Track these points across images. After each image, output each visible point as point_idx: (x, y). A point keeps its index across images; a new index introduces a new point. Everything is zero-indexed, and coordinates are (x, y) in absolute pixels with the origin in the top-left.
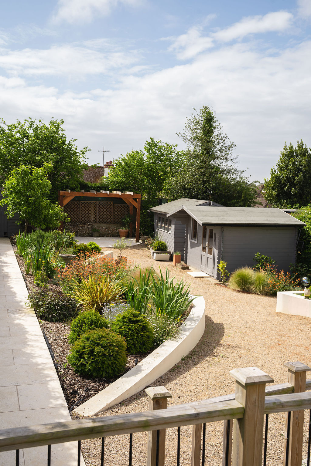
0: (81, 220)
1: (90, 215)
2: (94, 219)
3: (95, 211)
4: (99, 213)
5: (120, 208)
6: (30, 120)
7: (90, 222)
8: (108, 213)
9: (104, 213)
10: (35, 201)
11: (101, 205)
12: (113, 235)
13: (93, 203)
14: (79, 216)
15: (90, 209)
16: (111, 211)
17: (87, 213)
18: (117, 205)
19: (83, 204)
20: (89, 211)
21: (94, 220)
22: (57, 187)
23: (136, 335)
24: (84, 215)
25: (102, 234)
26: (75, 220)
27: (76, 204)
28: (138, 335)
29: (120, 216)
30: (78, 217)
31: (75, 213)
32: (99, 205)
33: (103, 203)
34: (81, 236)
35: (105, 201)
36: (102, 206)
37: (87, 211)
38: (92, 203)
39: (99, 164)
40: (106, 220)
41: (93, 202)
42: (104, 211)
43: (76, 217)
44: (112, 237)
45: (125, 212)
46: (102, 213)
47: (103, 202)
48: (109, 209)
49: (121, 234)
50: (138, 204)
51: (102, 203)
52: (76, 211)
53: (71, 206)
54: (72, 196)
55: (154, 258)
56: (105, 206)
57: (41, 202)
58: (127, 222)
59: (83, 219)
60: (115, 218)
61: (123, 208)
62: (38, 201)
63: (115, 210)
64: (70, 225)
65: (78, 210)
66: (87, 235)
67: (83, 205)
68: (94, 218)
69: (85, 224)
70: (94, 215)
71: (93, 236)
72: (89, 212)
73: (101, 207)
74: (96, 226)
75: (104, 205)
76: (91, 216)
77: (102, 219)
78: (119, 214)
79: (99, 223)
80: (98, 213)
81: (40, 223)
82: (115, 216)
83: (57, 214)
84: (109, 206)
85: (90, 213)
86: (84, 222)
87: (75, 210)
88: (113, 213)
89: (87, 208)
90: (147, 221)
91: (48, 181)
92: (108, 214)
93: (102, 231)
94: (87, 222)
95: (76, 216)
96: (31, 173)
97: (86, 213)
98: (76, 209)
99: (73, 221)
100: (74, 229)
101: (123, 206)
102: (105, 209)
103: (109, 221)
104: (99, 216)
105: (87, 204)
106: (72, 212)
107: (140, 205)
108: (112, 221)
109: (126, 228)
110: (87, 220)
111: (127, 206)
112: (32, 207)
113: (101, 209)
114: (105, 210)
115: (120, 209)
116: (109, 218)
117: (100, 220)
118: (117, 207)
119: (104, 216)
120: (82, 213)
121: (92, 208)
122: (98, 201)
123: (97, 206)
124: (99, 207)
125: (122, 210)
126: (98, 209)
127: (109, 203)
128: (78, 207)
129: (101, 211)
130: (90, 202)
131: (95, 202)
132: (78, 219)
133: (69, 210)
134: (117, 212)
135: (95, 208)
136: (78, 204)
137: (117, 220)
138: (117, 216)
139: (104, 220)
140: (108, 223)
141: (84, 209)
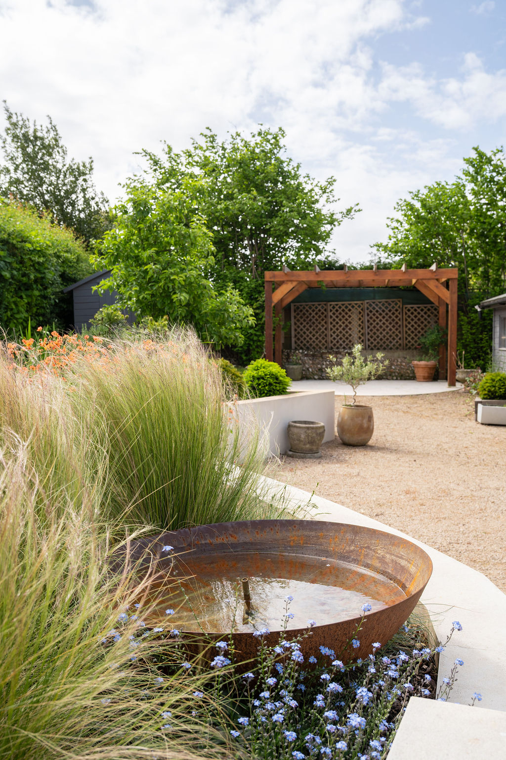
0: (331, 345)
1: (350, 332)
2: (360, 341)
3: (362, 322)
4: (371, 327)
5: (419, 313)
6: (209, 133)
7: (350, 348)
8: (390, 327)
9: (381, 327)
11: (374, 308)
12: (402, 375)
13: (356, 306)
14: (326, 335)
15: (350, 320)
16: (397, 323)
17: (344, 329)
18: (412, 308)
19: (334, 307)
20: (347, 323)
24: (337, 332)
26: (317, 345)
27: (320, 310)
29: (419, 332)
30: (323, 338)
31: (317, 329)
32: (371, 308)
33: (380, 305)
35: (384, 300)
36: (377, 311)
37: (344, 323)
38: (353, 307)
40: (387, 342)
41: (356, 302)
42: (381, 324)
43: (320, 338)
44: (401, 379)
45: (429, 322)
46: (378, 327)
48: (393, 317)
49: (419, 373)
50: (451, 294)
51: (377, 305)
52: (320, 326)
53: (308, 314)
54: (291, 281)
55: (479, 420)
56: (384, 311)
58: (433, 344)
59: (335, 342)
60: (406, 339)
61: (425, 313)
63: (406, 320)
64: (306, 355)
65: (323, 323)
67: (334, 311)
68: (360, 338)
69: (338, 353)
70: (360, 331)
72: (347, 326)
73: (374, 315)
75: (380, 308)
76: (353, 335)
77: (378, 340)
78: (416, 329)
79: (372, 349)
80: (368, 327)
82: (406, 332)
84: (393, 310)
85: (350, 329)
86: (338, 348)
87: (316, 323)
88: (401, 326)
89: (343, 317)
90: (482, 339)
92: (391, 330)
94: (344, 348)
95: (320, 336)
97: (341, 329)
98: (320, 320)
99: (314, 348)
100: (313, 364)
101: (425, 310)
102: (384, 317)
103: (394, 345)
104: (371, 333)
105: (343, 307)
106: (311, 326)
108: (400, 345)
109: (429, 359)
110: (344, 345)
111: (435, 309)
113: (374, 318)
114: (384, 320)
115: (419, 316)
116: (394, 339)
117: (372, 343)
118: (412, 313)
119: (381, 333)
120: (331, 329)
121: (355, 317)
122: (367, 301)
123: (366, 311)
124: (370, 313)
125: (422, 319)
126: (367, 318)
127: (393, 304)
128: (323, 316)
129: (374, 324)
130: (350, 304)
131: (361, 302)
132: (323, 341)
133: (305, 323)
134: (413, 323)
135: (360, 316)
136: (323, 310)
137: (413, 342)
138: (413, 332)
139: (381, 343)
140: (391, 349)
141: (337, 320)
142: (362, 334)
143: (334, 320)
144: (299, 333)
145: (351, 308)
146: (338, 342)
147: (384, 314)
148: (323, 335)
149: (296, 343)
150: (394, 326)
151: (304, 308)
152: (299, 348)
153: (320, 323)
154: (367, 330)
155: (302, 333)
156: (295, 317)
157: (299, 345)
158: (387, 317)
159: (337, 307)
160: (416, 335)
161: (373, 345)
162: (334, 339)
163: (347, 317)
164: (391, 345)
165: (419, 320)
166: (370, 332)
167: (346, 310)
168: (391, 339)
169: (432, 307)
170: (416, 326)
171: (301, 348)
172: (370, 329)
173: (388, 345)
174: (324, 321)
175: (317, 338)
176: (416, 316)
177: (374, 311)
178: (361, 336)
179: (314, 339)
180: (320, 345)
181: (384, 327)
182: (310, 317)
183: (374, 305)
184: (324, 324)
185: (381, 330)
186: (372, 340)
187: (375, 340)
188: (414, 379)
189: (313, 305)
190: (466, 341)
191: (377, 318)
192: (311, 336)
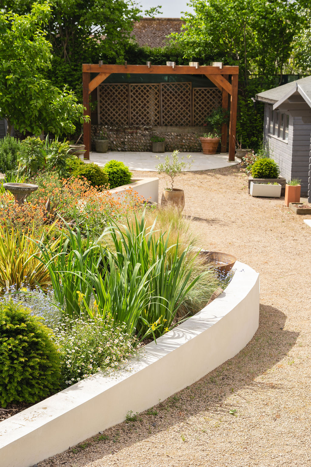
0: (132, 121)
1: (148, 110)
2: (156, 118)
3: (158, 102)
4: (166, 106)
5: (205, 95)
7: (148, 124)
8: (182, 106)
9: (174, 106)
10: (18, 81)
11: (168, 90)
12: (191, 148)
13: (153, 88)
14: (127, 112)
15: (148, 99)
16: (187, 103)
17: (142, 107)
18: (200, 90)
20: (145, 102)
21: (156, 121)
22: (83, 57)
23: (8, 363)
24: (137, 110)
25: (170, 147)
26: (120, 121)
27: (122, 90)
28: (12, 363)
29: (205, 111)
30: (125, 115)
31: (119, 107)
32: (165, 90)
33: (173, 87)
34: (132, 151)
35: (176, 83)
36: (171, 92)
37: (142, 102)
38: (150, 88)
39: (160, 7)
40: (179, 119)
41: (152, 84)
42: (174, 103)
43: (122, 115)
44: (190, 151)
45: (214, 103)
46: (171, 106)
47: (173, 85)
48: (184, 97)
49: (206, 147)
50: (233, 87)
51: (171, 87)
52: (122, 104)
53: (111, 93)
54: (105, 73)
55: (251, 193)
56: (176, 92)
57: (30, 83)
58: (217, 123)
59: (135, 118)
60: (195, 116)
61: (211, 95)
62: (24, 82)
63: (195, 100)
64: (111, 130)
65: (125, 101)
66: (142, 149)
67: (134, 91)
68: (156, 115)
69: (138, 128)
70: (156, 110)
71: (153, 150)
72: (145, 105)
73: (168, 95)
74: (158, 131)
75: (173, 90)
76: (150, 113)
77: (171, 117)
78: (203, 108)
79: (166, 125)
80: (163, 106)
81: (30, 126)
82: (195, 111)
83: (64, 107)
84: (184, 92)
85: (148, 107)
86: (137, 124)
87: (119, 101)
88: (191, 106)
89: (142, 96)
90: (256, 120)
91: (46, 42)
92: (182, 109)
93: (170, 141)
94: (143, 124)
95: (122, 113)
96: (10, 26)
97: (140, 107)
98: (122, 98)
99: (117, 123)
100: (117, 137)
101: (211, 92)
102: (176, 98)
103: (184, 122)
104: (166, 112)
105: (142, 88)
106: (114, 104)
107: (236, 88)
108: (189, 122)
109: (214, 135)
110: (143, 121)
111: (219, 92)
112: (13, 93)
113: (168, 98)
114: (176, 100)
115: (206, 97)
116: (184, 117)
117: (166, 120)
118: (200, 95)
119: (174, 111)
120: (132, 107)
121: (152, 97)
122: (163, 83)
123: (162, 92)
124: (164, 94)
125: (208, 100)
126: (162, 98)
127: (184, 87)
128: (125, 96)
129: (168, 103)
130: (148, 86)
131: (158, 84)
132: (125, 118)
133: (109, 102)
134: (200, 103)
135: (156, 96)
136: (124, 90)
137: (200, 119)
138: (200, 111)
139: (174, 119)
140: (182, 125)
141: (137, 99)
142: (158, 112)
143: (134, 99)
144: (104, 110)
145: (149, 89)
146: (137, 118)
147: (176, 95)
148: (125, 112)
149: (101, 118)
150: (184, 106)
151: (108, 88)
152: (103, 123)
153: (122, 101)
154: (163, 109)
155: (106, 110)
156: (101, 96)
157: (104, 121)
158: (179, 98)
159: (137, 88)
160: (203, 114)
161: (167, 121)
162: (134, 116)
163: (145, 97)
164: (182, 122)
165: (205, 100)
166: (164, 110)
167: (145, 91)
168: (182, 116)
169: (216, 90)
170: (203, 106)
171: (106, 124)
172: (164, 108)
173: (179, 122)
174: (126, 100)
175: (119, 115)
176: (203, 98)
177: (168, 92)
178: (157, 114)
179: (117, 115)
180: (122, 121)
181: (176, 106)
182: (114, 96)
183: (168, 87)
184: (126, 103)
185: (174, 109)
186: (166, 117)
187: (168, 117)
188: (200, 152)
189: (116, 86)
190: (243, 120)
191: (171, 98)
192: (114, 112)
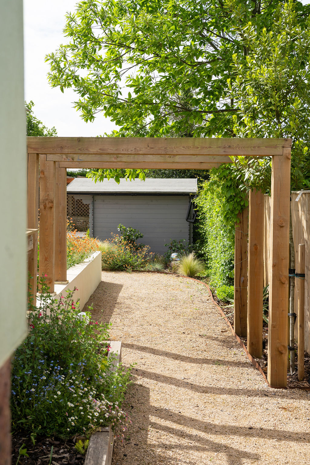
3: (74, 202)
21: (72, 213)
139: (83, 213)
142: (74, 208)
154: (76, 206)
161: (79, 213)
186: (78, 211)
